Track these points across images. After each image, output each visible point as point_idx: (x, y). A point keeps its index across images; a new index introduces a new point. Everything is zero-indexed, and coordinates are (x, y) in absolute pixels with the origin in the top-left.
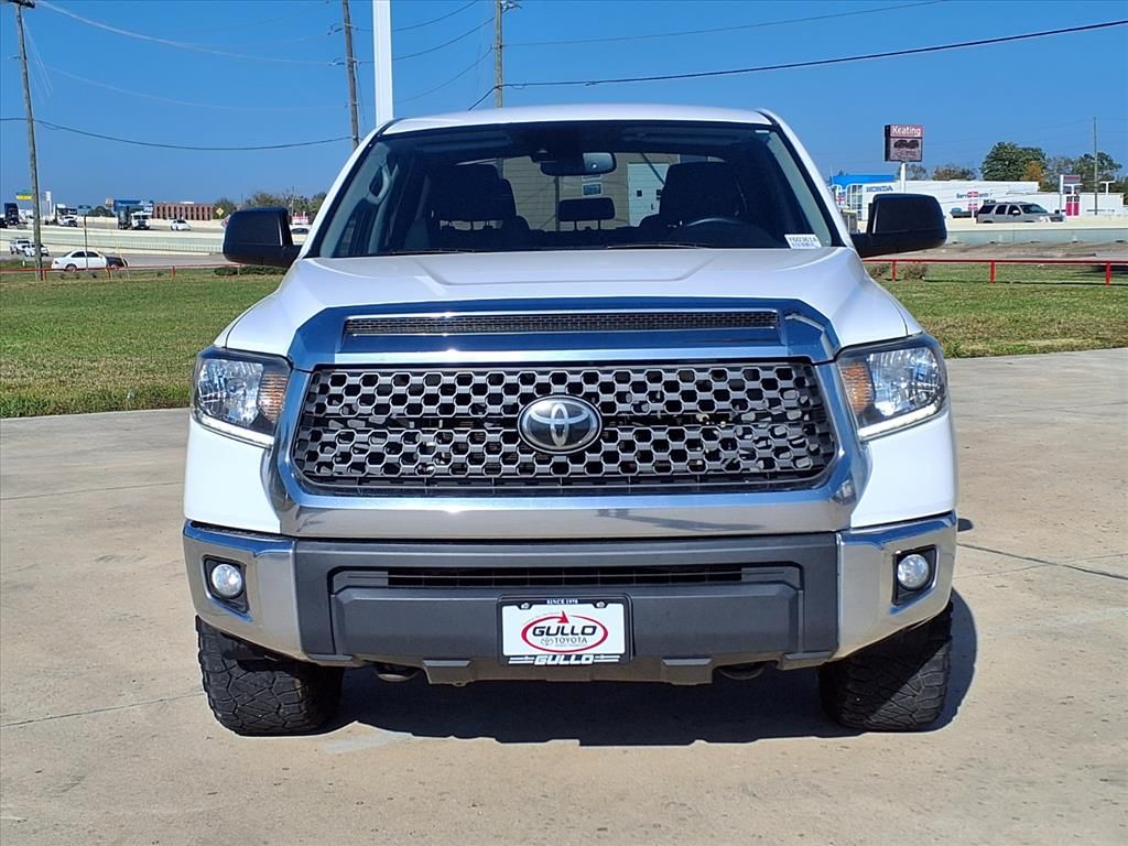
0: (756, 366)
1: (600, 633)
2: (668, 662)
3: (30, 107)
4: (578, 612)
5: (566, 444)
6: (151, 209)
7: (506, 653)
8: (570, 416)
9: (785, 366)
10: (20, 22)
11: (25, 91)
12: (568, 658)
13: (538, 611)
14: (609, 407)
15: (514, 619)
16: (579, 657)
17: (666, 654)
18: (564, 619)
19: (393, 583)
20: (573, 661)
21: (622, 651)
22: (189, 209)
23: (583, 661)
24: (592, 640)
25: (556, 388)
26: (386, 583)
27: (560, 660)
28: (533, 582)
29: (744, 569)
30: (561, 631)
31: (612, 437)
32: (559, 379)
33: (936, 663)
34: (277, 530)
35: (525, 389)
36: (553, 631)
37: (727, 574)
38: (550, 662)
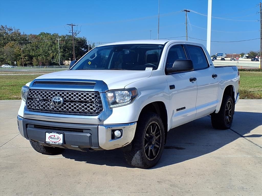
0: (88, 93)
1: (59, 139)
2: (72, 146)
3: (187, 34)
4: (57, 135)
5: (58, 105)
6: (226, 55)
7: (46, 141)
8: (58, 100)
9: (93, 93)
10: (186, 15)
11: (186, 30)
12: (54, 143)
13: (51, 134)
14: (65, 99)
15: (48, 135)
16: (56, 143)
17: (72, 144)
18: (54, 136)
19: (35, 127)
20: (55, 144)
21: (62, 143)
22: (235, 55)
23: (56, 144)
24: (58, 140)
25: (58, 95)
26: (34, 127)
27: (53, 143)
28: (53, 129)
29: (84, 130)
30: (54, 138)
31: (65, 104)
32: (59, 93)
33: (138, 154)
34: (23, 117)
35: (54, 95)
36: (53, 138)
37: (81, 131)
38: (52, 143)
